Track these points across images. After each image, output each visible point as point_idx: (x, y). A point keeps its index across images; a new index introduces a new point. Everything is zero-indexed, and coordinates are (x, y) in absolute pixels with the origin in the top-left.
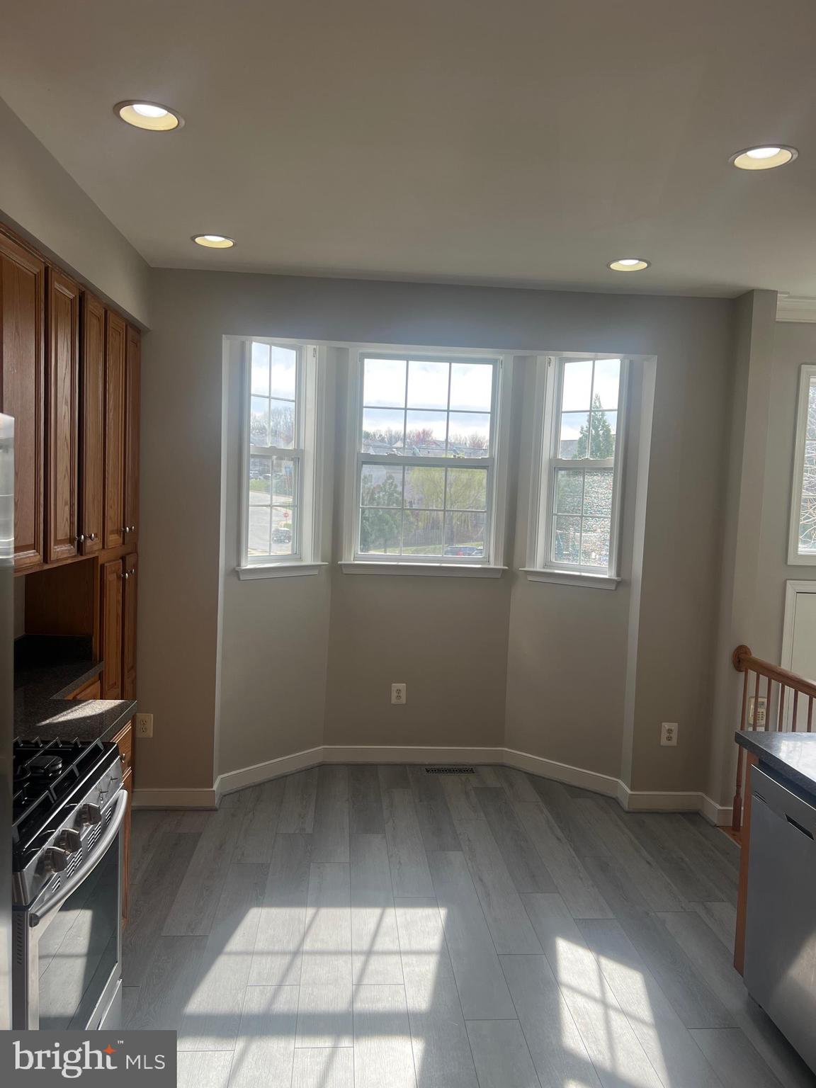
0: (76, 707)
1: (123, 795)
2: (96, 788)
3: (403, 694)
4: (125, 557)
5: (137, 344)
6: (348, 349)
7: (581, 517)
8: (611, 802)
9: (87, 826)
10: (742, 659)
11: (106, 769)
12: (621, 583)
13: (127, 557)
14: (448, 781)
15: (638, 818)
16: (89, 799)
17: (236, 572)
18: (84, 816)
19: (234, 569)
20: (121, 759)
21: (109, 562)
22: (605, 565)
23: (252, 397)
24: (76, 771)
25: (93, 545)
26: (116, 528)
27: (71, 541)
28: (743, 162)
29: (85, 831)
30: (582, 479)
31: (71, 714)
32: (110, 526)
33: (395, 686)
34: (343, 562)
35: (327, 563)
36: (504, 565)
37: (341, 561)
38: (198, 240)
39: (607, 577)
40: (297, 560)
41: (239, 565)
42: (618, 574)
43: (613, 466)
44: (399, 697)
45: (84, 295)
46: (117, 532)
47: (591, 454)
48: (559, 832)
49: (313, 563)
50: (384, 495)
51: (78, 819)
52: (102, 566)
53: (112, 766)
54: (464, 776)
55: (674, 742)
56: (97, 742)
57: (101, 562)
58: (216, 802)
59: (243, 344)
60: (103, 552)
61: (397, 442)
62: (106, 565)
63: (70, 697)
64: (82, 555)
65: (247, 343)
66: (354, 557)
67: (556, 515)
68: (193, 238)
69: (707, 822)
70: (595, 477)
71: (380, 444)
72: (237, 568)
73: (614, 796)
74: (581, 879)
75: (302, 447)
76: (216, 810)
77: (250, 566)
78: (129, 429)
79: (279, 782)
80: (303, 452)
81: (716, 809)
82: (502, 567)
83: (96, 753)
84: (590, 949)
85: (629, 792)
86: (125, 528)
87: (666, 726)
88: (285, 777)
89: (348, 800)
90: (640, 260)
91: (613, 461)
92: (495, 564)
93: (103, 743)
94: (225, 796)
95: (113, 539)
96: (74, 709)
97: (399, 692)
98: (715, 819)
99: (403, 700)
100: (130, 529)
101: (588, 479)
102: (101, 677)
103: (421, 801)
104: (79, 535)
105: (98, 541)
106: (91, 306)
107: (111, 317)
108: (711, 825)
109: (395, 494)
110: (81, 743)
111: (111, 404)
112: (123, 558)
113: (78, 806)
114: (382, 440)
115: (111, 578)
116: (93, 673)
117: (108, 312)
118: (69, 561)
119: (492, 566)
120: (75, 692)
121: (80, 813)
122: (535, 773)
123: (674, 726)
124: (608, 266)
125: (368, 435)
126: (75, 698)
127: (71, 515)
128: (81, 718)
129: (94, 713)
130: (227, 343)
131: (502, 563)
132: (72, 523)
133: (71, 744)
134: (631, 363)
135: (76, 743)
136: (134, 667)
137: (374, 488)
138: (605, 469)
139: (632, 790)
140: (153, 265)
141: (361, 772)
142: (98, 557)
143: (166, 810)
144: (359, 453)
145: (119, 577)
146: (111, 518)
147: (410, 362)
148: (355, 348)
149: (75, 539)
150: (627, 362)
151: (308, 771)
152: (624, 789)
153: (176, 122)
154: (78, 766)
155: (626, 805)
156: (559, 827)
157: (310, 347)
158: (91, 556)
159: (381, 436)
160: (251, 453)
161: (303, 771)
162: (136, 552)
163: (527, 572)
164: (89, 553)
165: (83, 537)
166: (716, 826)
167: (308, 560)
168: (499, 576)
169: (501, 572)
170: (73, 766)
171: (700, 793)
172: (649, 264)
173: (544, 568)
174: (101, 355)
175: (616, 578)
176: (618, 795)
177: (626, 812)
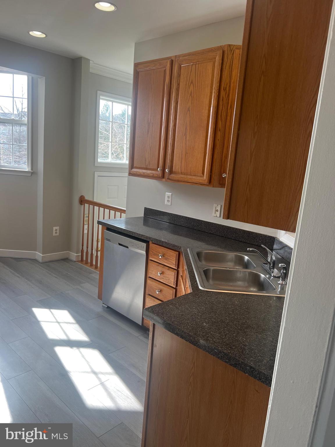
8: (35, 261)
10: (82, 201)
12: (33, 173)
15: (47, 264)
22: (27, 166)
39: (27, 170)
42: (32, 170)
43: (27, 123)
55: (58, 234)
69: (71, 261)
73: (34, 259)
74: (33, 288)
81: (74, 256)
84: (47, 308)
85: (42, 255)
87: (55, 228)
90: (42, 33)
98: (74, 259)
108: (73, 262)
123: (58, 228)
124: (29, 32)
134: (32, 78)
138: (23, 124)
139: (43, 255)
150: (30, 77)
152: (39, 255)
155: (40, 260)
166: (75, 261)
171: (68, 252)
172: (46, 36)
175: (31, 171)
176: (37, 258)
177: (41, 263)
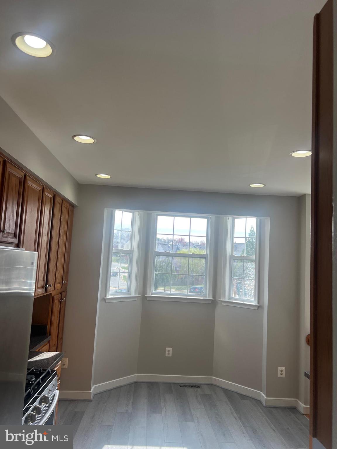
0: (40, 355)
1: (57, 392)
2: (48, 389)
3: (171, 352)
4: (62, 293)
5: (72, 211)
6: (152, 213)
7: (243, 279)
8: (258, 402)
9: (44, 404)
10: (309, 341)
11: (52, 381)
12: (260, 307)
13: (63, 293)
14: (189, 391)
15: (269, 410)
16: (45, 393)
17: (104, 299)
18: (43, 400)
19: (104, 298)
20: (57, 377)
21: (55, 295)
22: (253, 299)
23: (114, 230)
24: (41, 381)
25: (50, 289)
26: (59, 282)
27: (43, 287)
28: (295, 155)
29: (43, 406)
30: (243, 264)
31: (38, 358)
32: (57, 281)
33: (167, 349)
34: (147, 295)
35: (141, 296)
36: (212, 298)
37: (146, 295)
38: (97, 176)
39: (254, 304)
40: (128, 294)
41: (106, 296)
42: (258, 303)
43: (255, 259)
44: (169, 354)
45: (56, 195)
46: (60, 283)
47: (246, 254)
48: (235, 414)
49: (135, 296)
50: (164, 264)
51: (41, 402)
52: (53, 297)
53: (54, 380)
54: (196, 389)
55: (284, 376)
56: (49, 369)
57: (53, 295)
58: (92, 397)
59: (112, 211)
60: (54, 291)
61: (170, 242)
62: (55, 296)
63: (37, 351)
64: (46, 293)
65: (114, 211)
66: (152, 293)
67: (233, 278)
68: (96, 175)
69: (299, 412)
70: (248, 263)
71: (164, 243)
72: (105, 298)
73: (259, 400)
74: (245, 437)
75: (133, 249)
76: (91, 401)
77: (110, 297)
78: (67, 243)
79: (119, 388)
80: (133, 251)
81: (302, 406)
82: (212, 299)
83: (48, 374)
86: (63, 281)
87: (280, 368)
88: (120, 387)
89: (147, 398)
90: (261, 184)
91: (255, 257)
92: (209, 297)
93: (51, 370)
94: (95, 395)
95: (58, 286)
96: (39, 355)
97: (169, 350)
98: (302, 411)
99: (171, 355)
100: (65, 282)
101: (245, 264)
102: (49, 342)
103: (177, 399)
104: (46, 285)
105: (52, 287)
106: (58, 200)
107: (64, 202)
108: (301, 414)
109: (169, 264)
110: (43, 370)
111: (61, 233)
112: (61, 293)
113: (41, 396)
114: (165, 241)
115: (56, 302)
116: (46, 340)
117: (63, 201)
118: (41, 295)
119: (207, 298)
120: (39, 349)
121: (41, 399)
122: (226, 388)
123: (283, 369)
124: (249, 186)
125: (159, 239)
126: (39, 351)
127: (44, 277)
128: (42, 359)
129: (47, 357)
130: (106, 211)
131: (212, 297)
132: (44, 280)
133: (39, 370)
135: (41, 370)
136: (62, 338)
137: (161, 261)
138: (252, 260)
139: (266, 397)
140: (80, 183)
141: (152, 385)
142: (52, 293)
143: (71, 401)
144: (155, 252)
145: (59, 301)
146: (58, 278)
147: (175, 217)
148: (154, 213)
149: (44, 286)
150: (259, 219)
151: (130, 385)
152: (263, 396)
153: (94, 141)
154: (41, 379)
155: (264, 404)
156: (235, 412)
157: (137, 213)
158: (50, 293)
159: (164, 240)
160: (113, 252)
161: (127, 385)
162: (66, 291)
163: (221, 301)
164: (49, 292)
165: (47, 286)
166: (303, 414)
167: (133, 294)
168: (210, 302)
169: (211, 300)
170: (39, 379)
171: (296, 399)
172: (265, 185)
173: (228, 299)
174: (60, 217)
175: (257, 305)
176: (261, 399)
177: (264, 407)
